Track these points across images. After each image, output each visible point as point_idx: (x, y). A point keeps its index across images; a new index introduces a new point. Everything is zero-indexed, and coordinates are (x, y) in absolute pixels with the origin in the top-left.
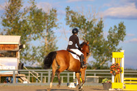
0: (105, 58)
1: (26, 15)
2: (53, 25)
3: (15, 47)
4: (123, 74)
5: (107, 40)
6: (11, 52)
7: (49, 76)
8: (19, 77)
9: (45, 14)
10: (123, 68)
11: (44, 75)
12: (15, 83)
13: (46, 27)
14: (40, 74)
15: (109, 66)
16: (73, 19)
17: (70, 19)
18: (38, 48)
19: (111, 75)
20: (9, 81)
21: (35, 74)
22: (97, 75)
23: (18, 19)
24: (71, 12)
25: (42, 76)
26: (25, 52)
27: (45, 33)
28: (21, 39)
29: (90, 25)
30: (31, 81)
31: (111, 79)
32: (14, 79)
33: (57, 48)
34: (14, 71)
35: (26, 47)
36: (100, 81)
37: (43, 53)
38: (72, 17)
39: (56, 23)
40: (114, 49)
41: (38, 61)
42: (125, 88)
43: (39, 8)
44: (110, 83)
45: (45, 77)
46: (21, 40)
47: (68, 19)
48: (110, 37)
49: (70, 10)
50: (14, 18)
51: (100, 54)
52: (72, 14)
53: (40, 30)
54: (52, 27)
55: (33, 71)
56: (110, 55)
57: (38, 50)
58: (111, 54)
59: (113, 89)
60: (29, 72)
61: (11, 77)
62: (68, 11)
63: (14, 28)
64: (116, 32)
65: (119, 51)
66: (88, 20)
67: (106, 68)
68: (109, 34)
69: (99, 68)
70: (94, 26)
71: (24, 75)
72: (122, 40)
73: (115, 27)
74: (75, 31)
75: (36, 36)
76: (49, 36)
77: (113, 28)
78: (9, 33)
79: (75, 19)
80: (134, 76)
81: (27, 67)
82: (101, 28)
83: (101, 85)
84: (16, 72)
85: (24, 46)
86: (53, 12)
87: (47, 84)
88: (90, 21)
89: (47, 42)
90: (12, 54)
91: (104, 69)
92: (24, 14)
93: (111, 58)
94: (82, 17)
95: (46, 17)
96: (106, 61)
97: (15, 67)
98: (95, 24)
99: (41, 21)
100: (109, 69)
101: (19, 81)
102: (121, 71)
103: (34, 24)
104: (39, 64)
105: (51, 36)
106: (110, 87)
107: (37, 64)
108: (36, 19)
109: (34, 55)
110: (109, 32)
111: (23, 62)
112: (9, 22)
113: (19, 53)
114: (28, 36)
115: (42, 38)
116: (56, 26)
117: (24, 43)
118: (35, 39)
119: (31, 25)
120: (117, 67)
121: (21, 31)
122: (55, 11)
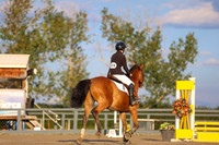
0: (165, 90)
1: (38, 22)
2: (81, 37)
3: (20, 73)
4: (193, 115)
5: (167, 61)
6: (14, 80)
7: (76, 119)
8: (28, 121)
9: (69, 20)
10: (193, 105)
11: (66, 116)
12: (20, 131)
13: (70, 40)
14: (60, 116)
15: (171, 103)
16: (114, 29)
17: (109, 27)
18: (58, 74)
19: (174, 118)
20: (11, 127)
21: (52, 116)
22: (151, 117)
23: (25, 27)
24: (109, 17)
25: (63, 119)
26: (37, 80)
27: (68, 50)
28: (31, 59)
29: (140, 37)
30: (46, 127)
31: (174, 123)
32: (19, 123)
33: (88, 74)
34: (19, 110)
35: (39, 72)
36: (157, 127)
37: (66, 83)
38: (112, 25)
39: (86, 34)
40: (178, 76)
41: (58, 94)
42: (196, 137)
43: (59, 11)
44: (173, 130)
45: (69, 120)
46: (29, 62)
47: (105, 28)
48: (172, 56)
49: (108, 14)
50: (19, 26)
51: (157, 83)
52: (111, 20)
53: (60, 46)
54: (79, 40)
55: (50, 111)
56: (172, 86)
57: (58, 77)
58: (175, 84)
59: (177, 140)
60: (44, 113)
61: (15, 120)
62: (106, 15)
63: (19, 42)
64: (183, 48)
65: (187, 78)
66: (138, 29)
67: (166, 106)
68: (170, 52)
69: (155, 107)
70: (147, 39)
71: (35, 118)
72: (192, 61)
73: (181, 40)
74: (120, 47)
75: (55, 54)
76: (74, 55)
77: (178, 43)
78: (11, 51)
79: (116, 27)
80: (211, 119)
81: (39, 105)
82: (158, 42)
83: (158, 133)
84: (23, 112)
85: (35, 71)
86: (82, 17)
87: (72, 132)
88: (140, 31)
89: (72, 64)
90: (15, 83)
91: (163, 107)
92: (34, 21)
93: (175, 90)
94: (128, 25)
95: (70, 25)
96: (166, 95)
97: (20, 105)
98: (149, 37)
99: (62, 31)
100: (170, 107)
101: (27, 127)
102: (190, 112)
103: (51, 36)
104: (58, 99)
105: (79, 56)
106: (173, 136)
107: (55, 100)
108: (54, 29)
109: (51, 85)
110: (171, 49)
111: (33, 97)
112: (11, 33)
113: (26, 82)
114: (41, 54)
115: (63, 58)
116: (85, 40)
117: (35, 66)
118: (52, 61)
119: (45, 38)
120: (183, 104)
121: (30, 46)
122: (85, 16)
